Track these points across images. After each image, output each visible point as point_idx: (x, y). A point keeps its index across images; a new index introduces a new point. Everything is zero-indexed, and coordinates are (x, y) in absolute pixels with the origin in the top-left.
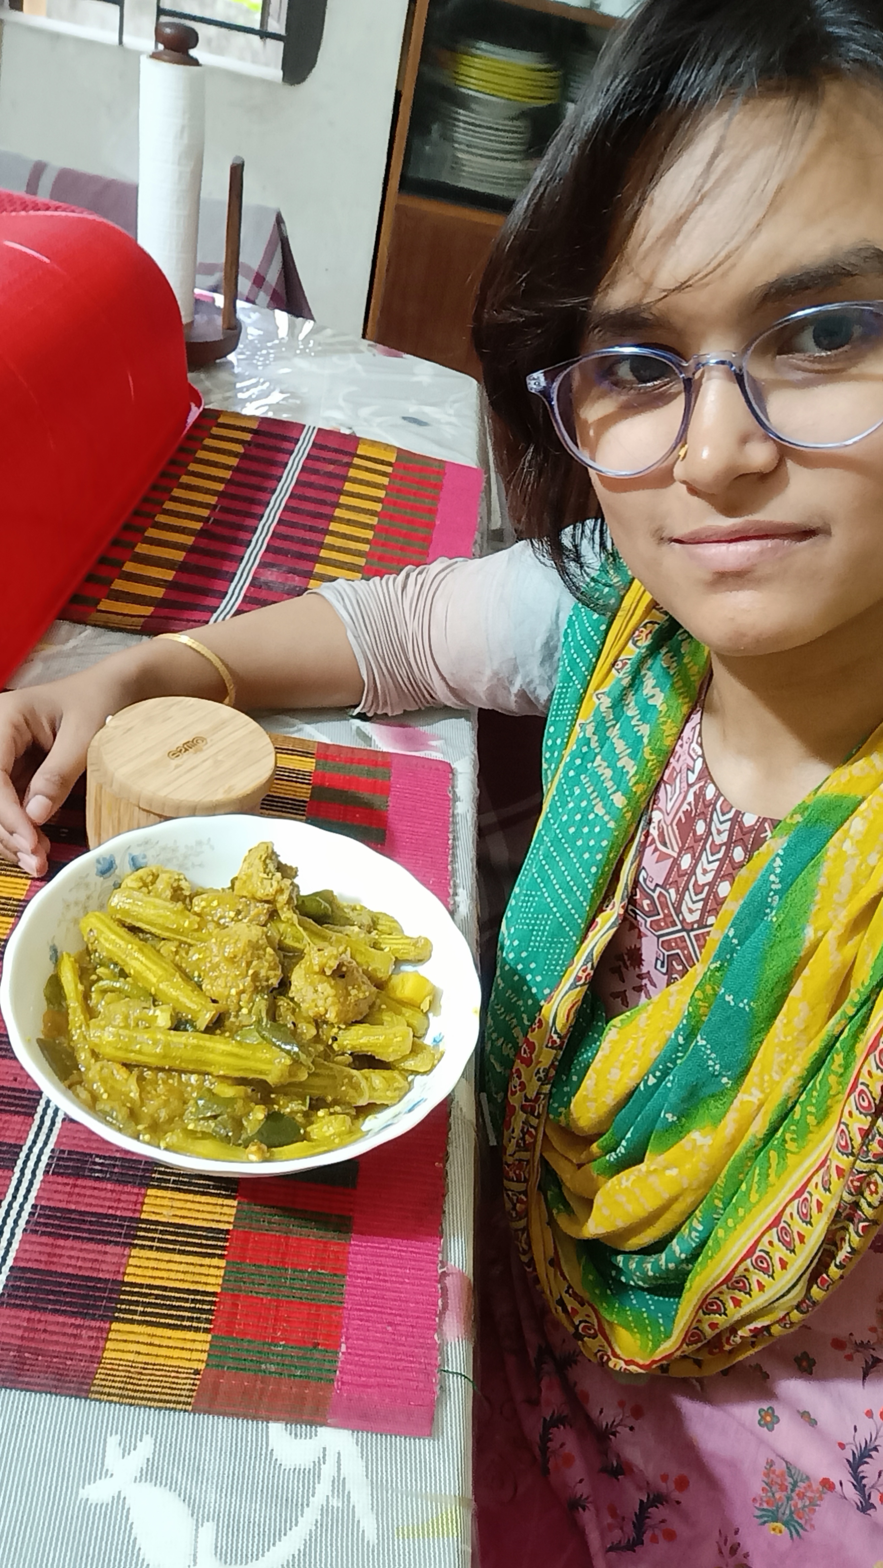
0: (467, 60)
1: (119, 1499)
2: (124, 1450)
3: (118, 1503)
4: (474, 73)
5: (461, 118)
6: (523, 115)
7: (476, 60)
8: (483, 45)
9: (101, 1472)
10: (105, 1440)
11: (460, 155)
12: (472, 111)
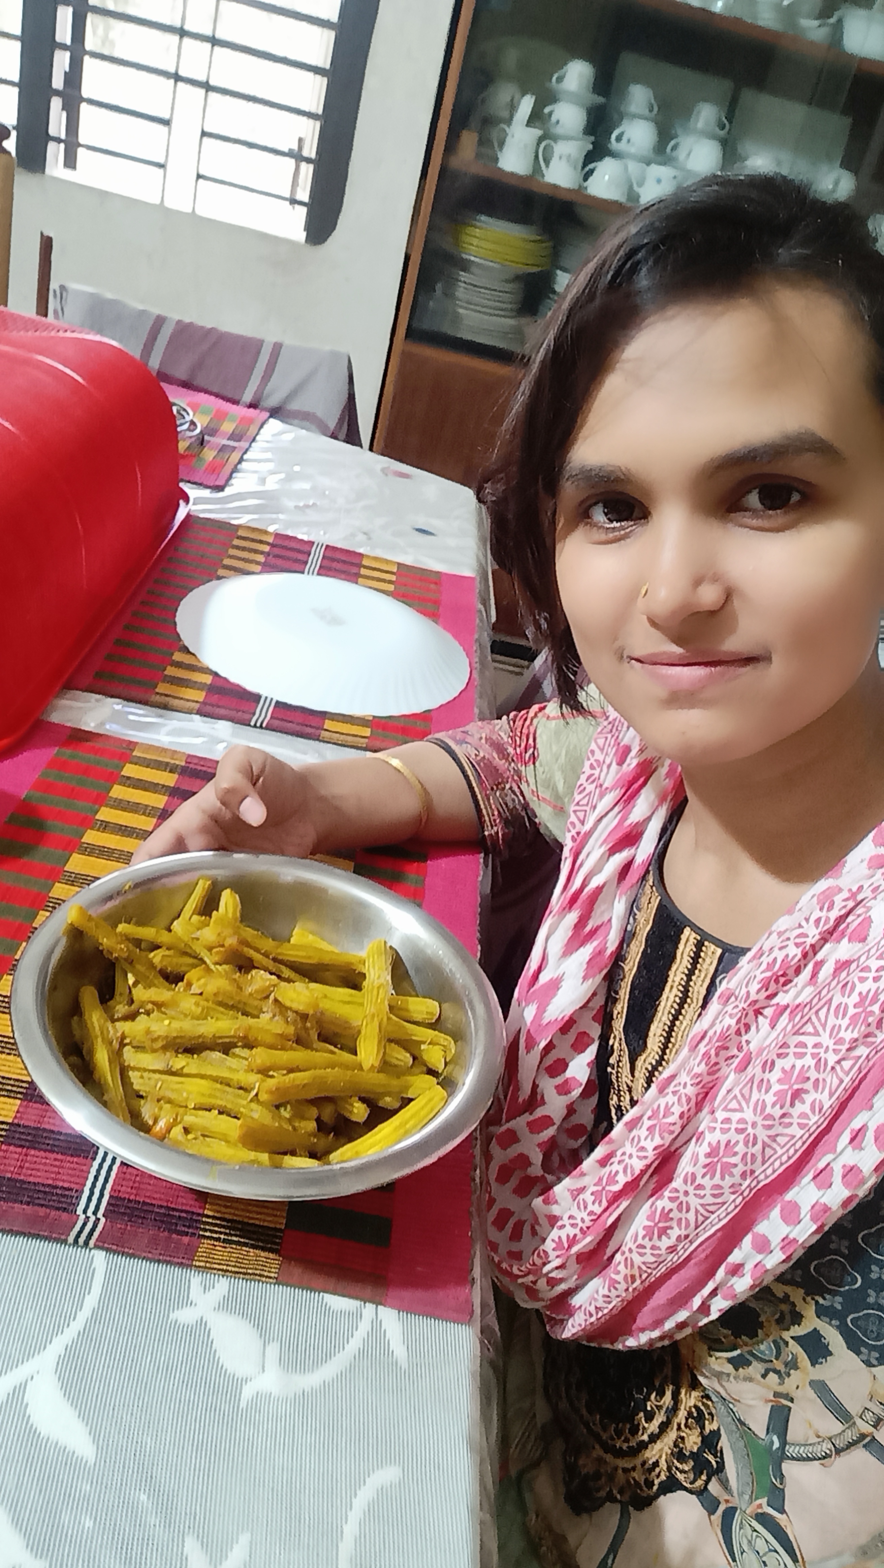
0: (469, 230)
1: (202, 1323)
2: (205, 1288)
3: (201, 1325)
4: (475, 242)
5: (463, 279)
6: (517, 278)
7: (477, 230)
8: (483, 218)
9: (186, 1302)
10: (189, 1281)
11: (461, 311)
12: (473, 274)
